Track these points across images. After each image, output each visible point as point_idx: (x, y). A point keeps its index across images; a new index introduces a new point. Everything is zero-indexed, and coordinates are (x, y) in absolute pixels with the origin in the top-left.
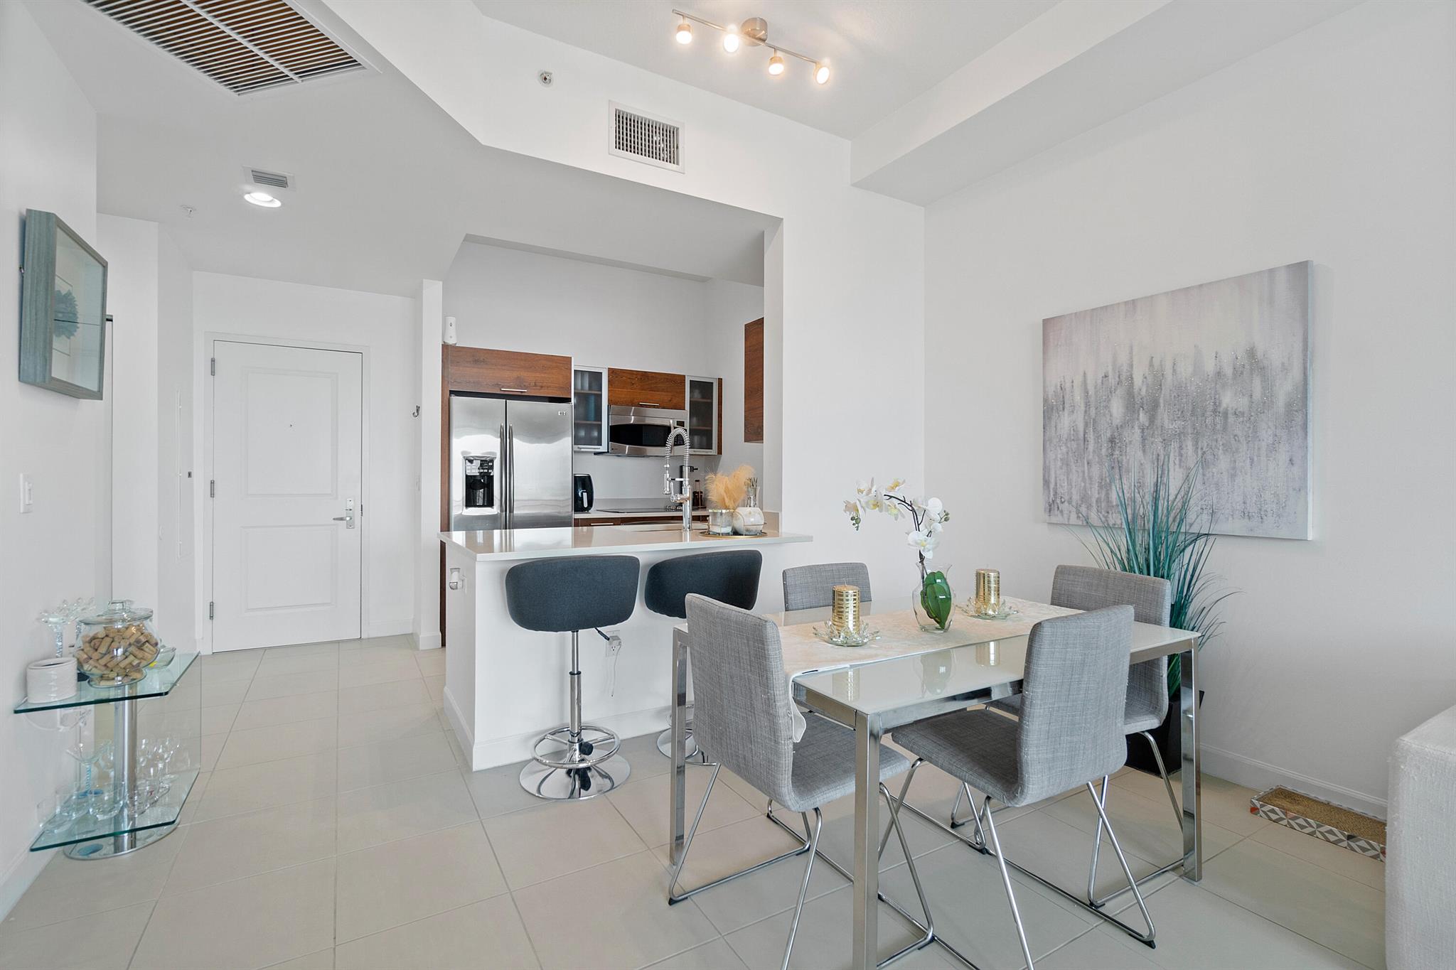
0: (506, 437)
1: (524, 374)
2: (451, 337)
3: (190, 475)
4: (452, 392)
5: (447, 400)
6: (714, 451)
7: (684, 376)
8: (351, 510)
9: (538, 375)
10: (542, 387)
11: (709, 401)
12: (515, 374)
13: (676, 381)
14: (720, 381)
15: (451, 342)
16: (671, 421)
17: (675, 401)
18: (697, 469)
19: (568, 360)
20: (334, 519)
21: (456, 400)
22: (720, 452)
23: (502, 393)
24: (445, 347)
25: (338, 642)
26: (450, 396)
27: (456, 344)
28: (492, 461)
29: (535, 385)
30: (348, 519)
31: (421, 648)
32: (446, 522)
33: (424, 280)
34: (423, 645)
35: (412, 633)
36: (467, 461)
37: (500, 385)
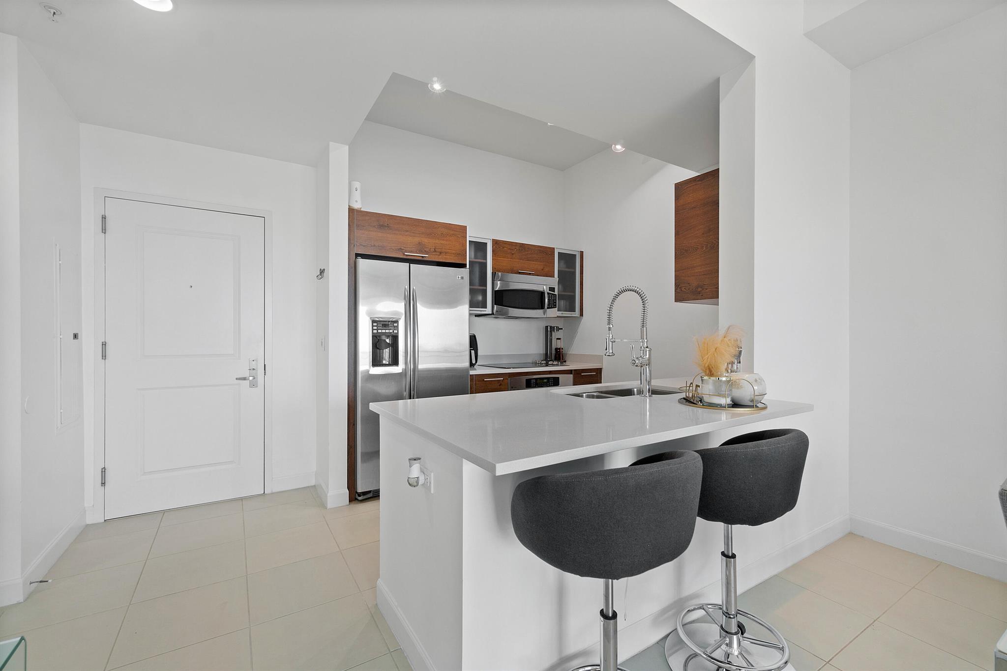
0: (410, 301)
1: (425, 240)
2: (356, 201)
3: (75, 336)
4: (357, 255)
5: (353, 263)
6: (577, 313)
7: (554, 248)
8: (254, 369)
9: (437, 241)
10: (441, 253)
11: (573, 270)
12: (417, 240)
13: (548, 252)
14: (582, 253)
15: (356, 206)
16: (545, 287)
17: (546, 269)
18: (562, 329)
19: (464, 229)
20: (237, 379)
21: (361, 262)
22: (582, 314)
23: (405, 257)
24: (351, 211)
25: (241, 499)
26: (356, 258)
27: (361, 208)
28: (397, 322)
29: (435, 251)
30: (251, 378)
32: (352, 380)
33: (331, 143)
34: (331, 504)
35: (315, 486)
36: (373, 322)
37: (403, 249)
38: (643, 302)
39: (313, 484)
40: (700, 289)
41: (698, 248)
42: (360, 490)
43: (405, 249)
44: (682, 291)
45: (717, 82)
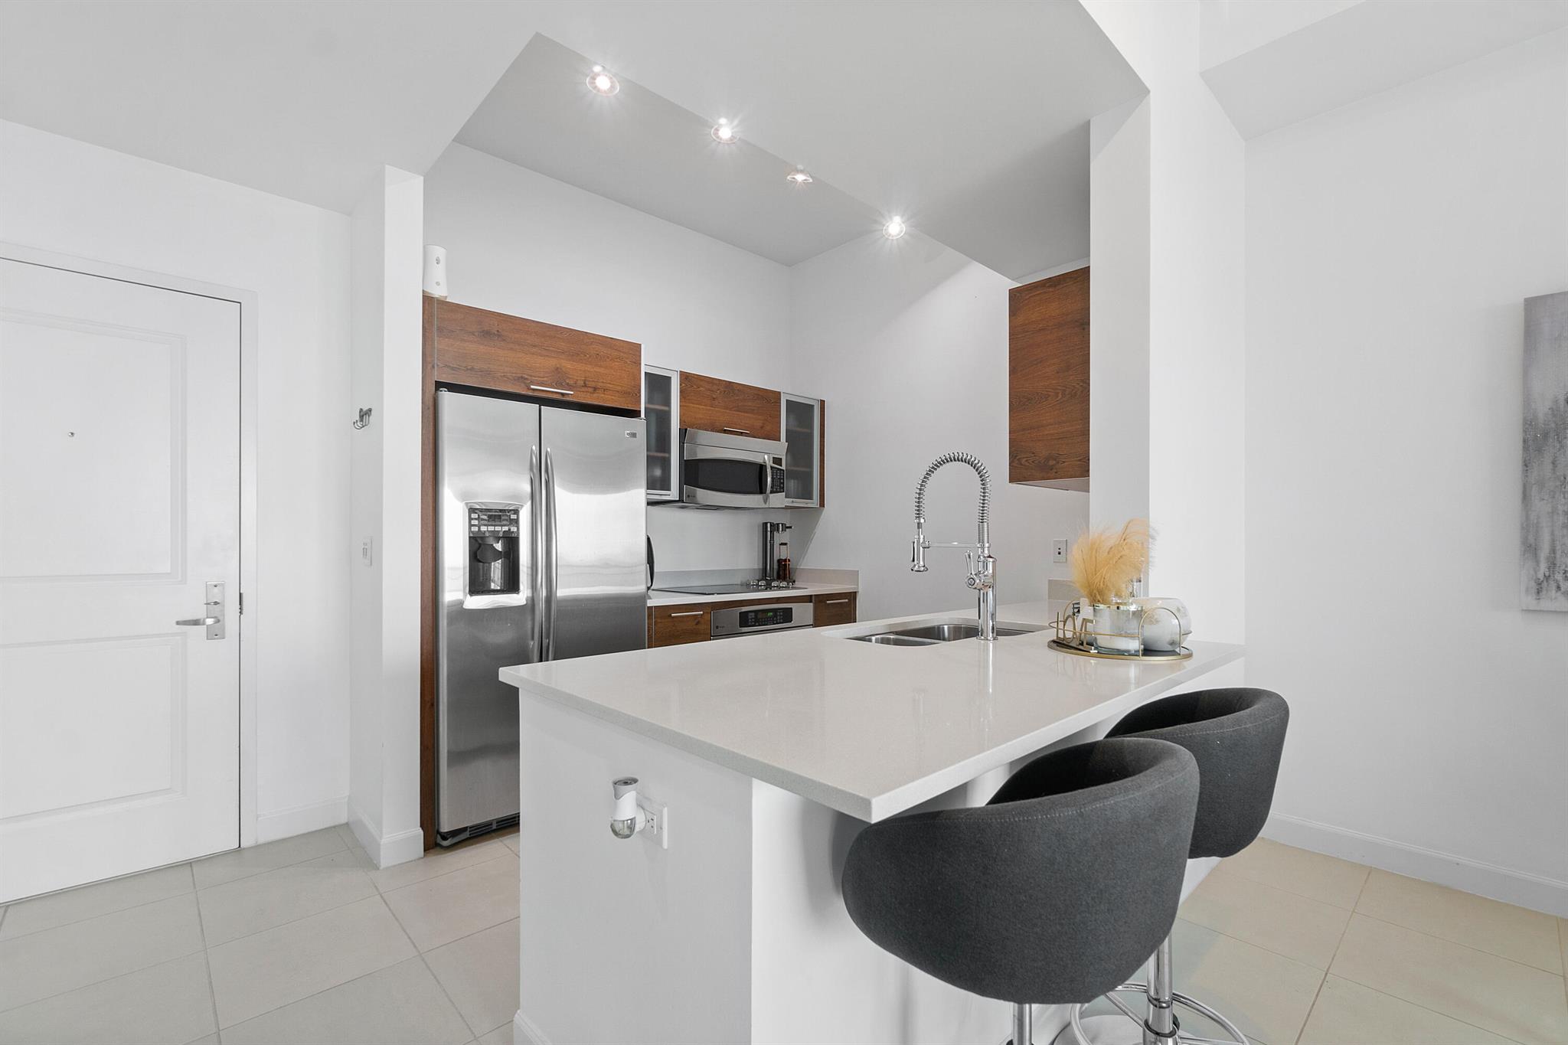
0: (541, 474)
1: (567, 365)
2: (438, 284)
4: (439, 385)
5: (432, 400)
6: (815, 502)
7: (780, 393)
8: (216, 603)
9: (589, 368)
10: (595, 389)
11: (809, 431)
12: (552, 363)
13: (770, 399)
14: (823, 402)
15: (438, 292)
16: (766, 457)
17: (768, 428)
18: (790, 527)
19: (635, 349)
20: (178, 623)
21: (447, 398)
22: (822, 504)
23: (530, 393)
24: (428, 300)
25: (190, 864)
26: (437, 389)
27: (446, 297)
28: (516, 512)
29: (585, 386)
30: (210, 621)
31: (384, 864)
32: (429, 617)
33: (387, 168)
34: (387, 858)
35: (347, 824)
36: (472, 510)
37: (527, 379)
38: (982, 481)
39: (343, 820)
40: (1052, 463)
41: (1049, 396)
42: (445, 827)
43: (529, 377)
44: (1022, 465)
45: (1086, 128)
